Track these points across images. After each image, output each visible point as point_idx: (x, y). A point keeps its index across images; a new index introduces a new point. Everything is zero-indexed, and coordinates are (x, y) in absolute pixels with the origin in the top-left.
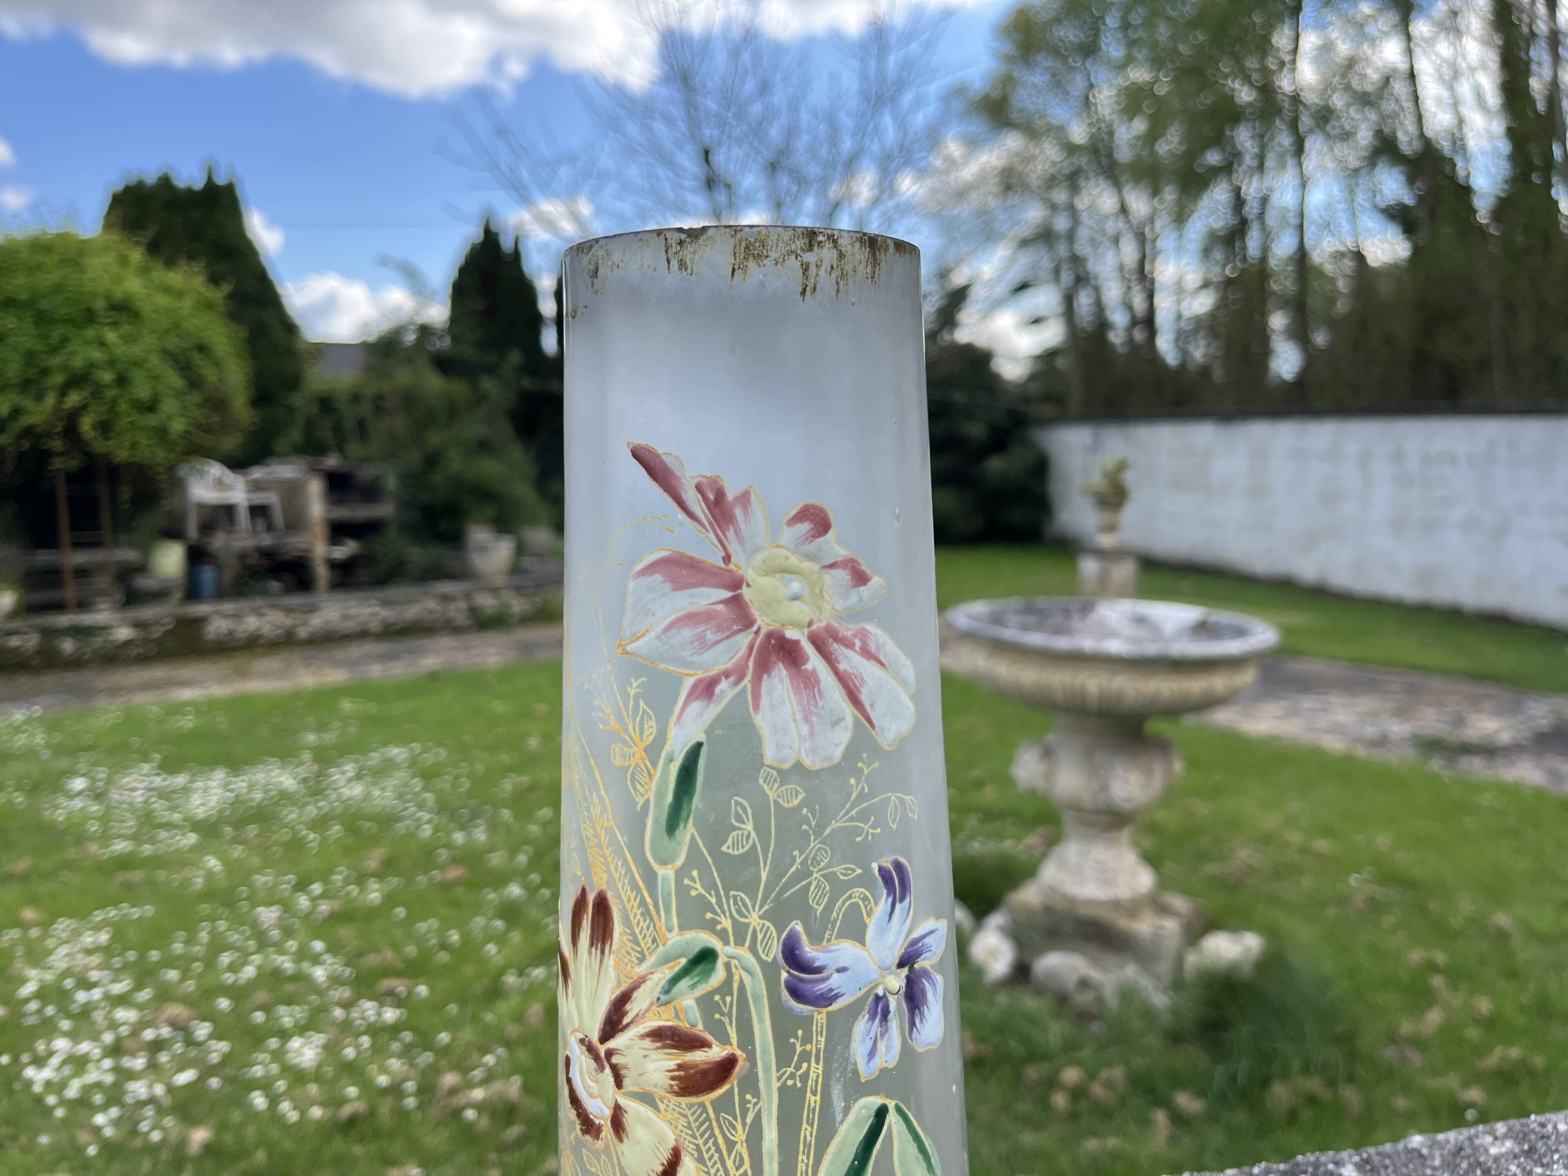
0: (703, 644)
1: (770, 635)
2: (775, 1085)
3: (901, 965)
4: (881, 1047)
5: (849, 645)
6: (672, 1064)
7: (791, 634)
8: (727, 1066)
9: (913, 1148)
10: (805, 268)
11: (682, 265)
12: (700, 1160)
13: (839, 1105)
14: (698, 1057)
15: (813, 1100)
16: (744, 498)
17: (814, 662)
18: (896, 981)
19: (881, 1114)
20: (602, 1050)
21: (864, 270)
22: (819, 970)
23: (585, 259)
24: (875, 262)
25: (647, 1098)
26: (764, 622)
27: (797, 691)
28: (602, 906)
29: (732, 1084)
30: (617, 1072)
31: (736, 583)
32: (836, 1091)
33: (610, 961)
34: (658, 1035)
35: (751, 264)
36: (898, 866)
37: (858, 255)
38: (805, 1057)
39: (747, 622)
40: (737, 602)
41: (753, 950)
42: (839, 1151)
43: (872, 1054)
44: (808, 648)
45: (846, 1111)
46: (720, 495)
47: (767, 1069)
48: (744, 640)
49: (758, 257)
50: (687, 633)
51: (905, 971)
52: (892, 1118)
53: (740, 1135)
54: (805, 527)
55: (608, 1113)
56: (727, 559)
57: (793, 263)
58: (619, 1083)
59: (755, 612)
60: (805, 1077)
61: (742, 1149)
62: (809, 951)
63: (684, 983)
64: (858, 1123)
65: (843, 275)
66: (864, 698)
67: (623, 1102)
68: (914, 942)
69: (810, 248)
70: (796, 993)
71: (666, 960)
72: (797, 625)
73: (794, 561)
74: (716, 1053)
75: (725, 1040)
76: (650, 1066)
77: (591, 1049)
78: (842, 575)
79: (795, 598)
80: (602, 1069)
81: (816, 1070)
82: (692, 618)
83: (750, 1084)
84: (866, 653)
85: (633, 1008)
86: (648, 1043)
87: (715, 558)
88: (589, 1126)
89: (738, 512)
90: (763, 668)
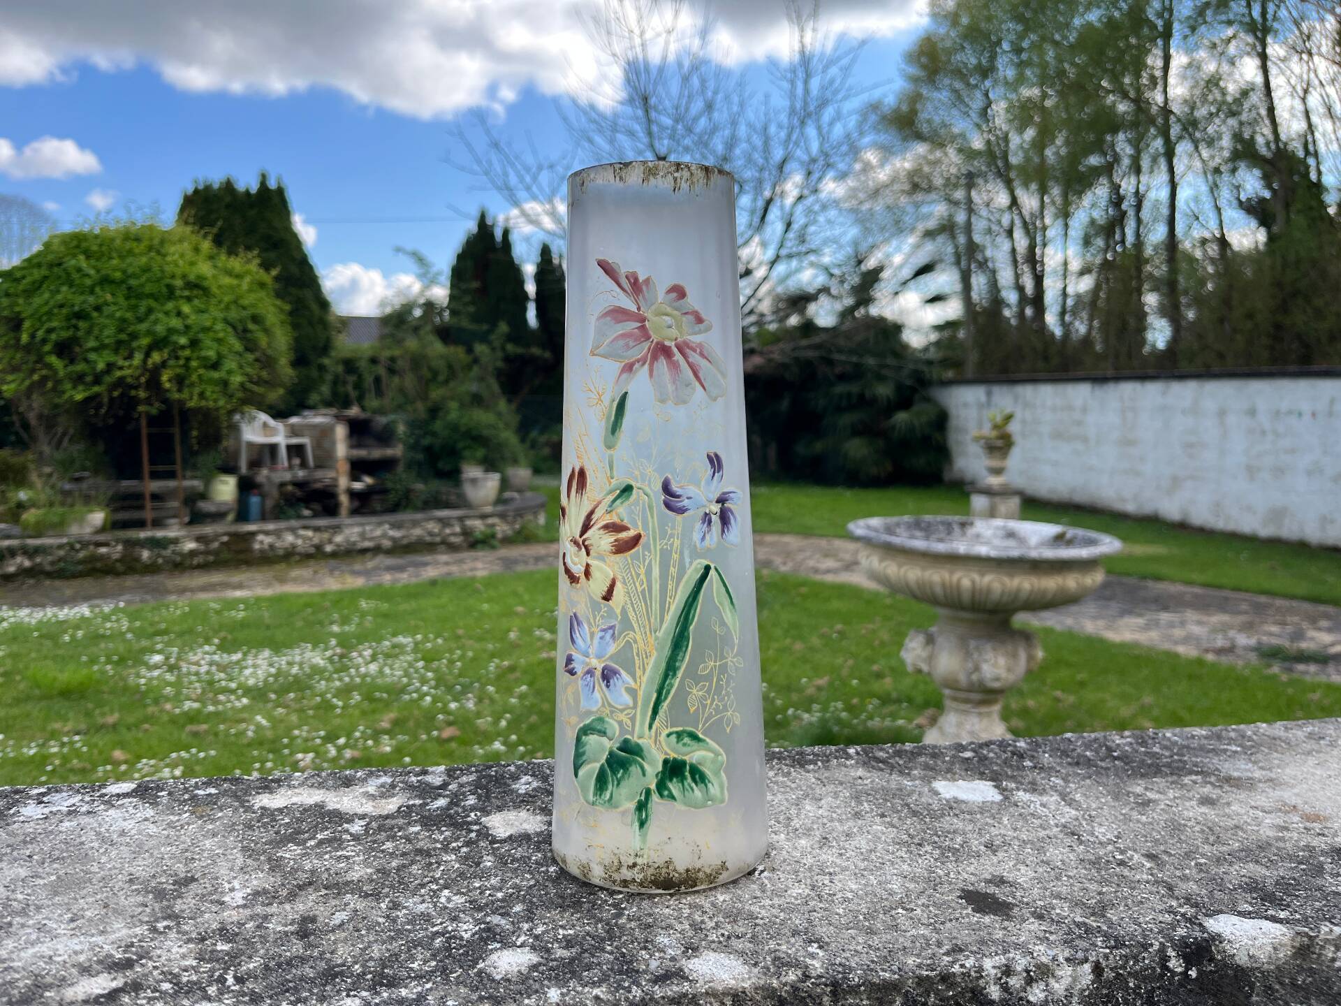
0: (628, 347)
1: (658, 343)
2: (658, 548)
3: (718, 502)
4: (708, 537)
5: (695, 351)
6: (612, 539)
7: (667, 343)
8: (637, 539)
9: (723, 589)
10: (675, 179)
11: (621, 178)
12: (624, 583)
13: (687, 560)
14: (624, 535)
15: (675, 556)
16: (647, 281)
17: (678, 356)
18: (716, 508)
19: (707, 568)
20: (580, 541)
21: (702, 181)
22: (678, 497)
23: (578, 179)
24: (708, 178)
25: (601, 558)
26: (655, 338)
27: (669, 369)
28: (582, 473)
29: (639, 548)
30: (587, 548)
31: (643, 320)
32: (686, 553)
33: (585, 497)
34: (606, 527)
35: (651, 178)
36: (716, 455)
37: (700, 174)
38: (672, 536)
39: (647, 337)
40: (643, 328)
41: (649, 485)
42: (687, 582)
43: (703, 538)
44: (675, 350)
45: (691, 563)
46: (636, 279)
47: (655, 540)
48: (646, 345)
49: (655, 175)
50: (621, 343)
51: (720, 505)
52: (712, 572)
53: (642, 571)
54: (674, 295)
55: (583, 569)
56: (639, 309)
57: (670, 178)
58: (588, 554)
59: (651, 333)
60: (672, 545)
61: (643, 577)
62: (674, 487)
63: (619, 501)
64: (696, 570)
65: (693, 183)
66: (701, 375)
67: (590, 562)
68: (724, 493)
69: (677, 171)
70: (668, 506)
71: (611, 492)
72: (671, 340)
73: (669, 310)
74: (632, 533)
75: (636, 526)
76: (603, 543)
77: (575, 543)
78: (691, 318)
79: (670, 327)
80: (580, 549)
81: (677, 543)
82: (623, 336)
83: (647, 547)
84: (702, 355)
85: (595, 517)
86: (602, 532)
87: (634, 308)
88: (573, 579)
89: (644, 288)
90: (655, 358)
